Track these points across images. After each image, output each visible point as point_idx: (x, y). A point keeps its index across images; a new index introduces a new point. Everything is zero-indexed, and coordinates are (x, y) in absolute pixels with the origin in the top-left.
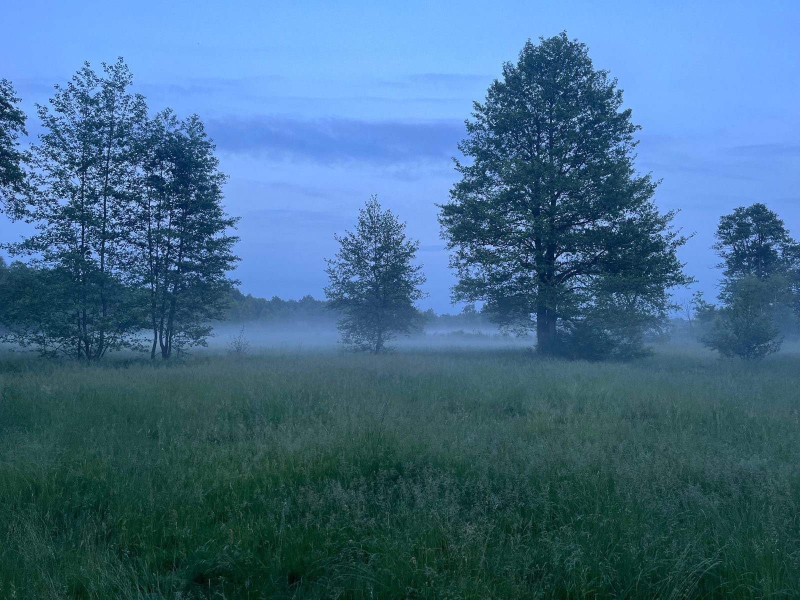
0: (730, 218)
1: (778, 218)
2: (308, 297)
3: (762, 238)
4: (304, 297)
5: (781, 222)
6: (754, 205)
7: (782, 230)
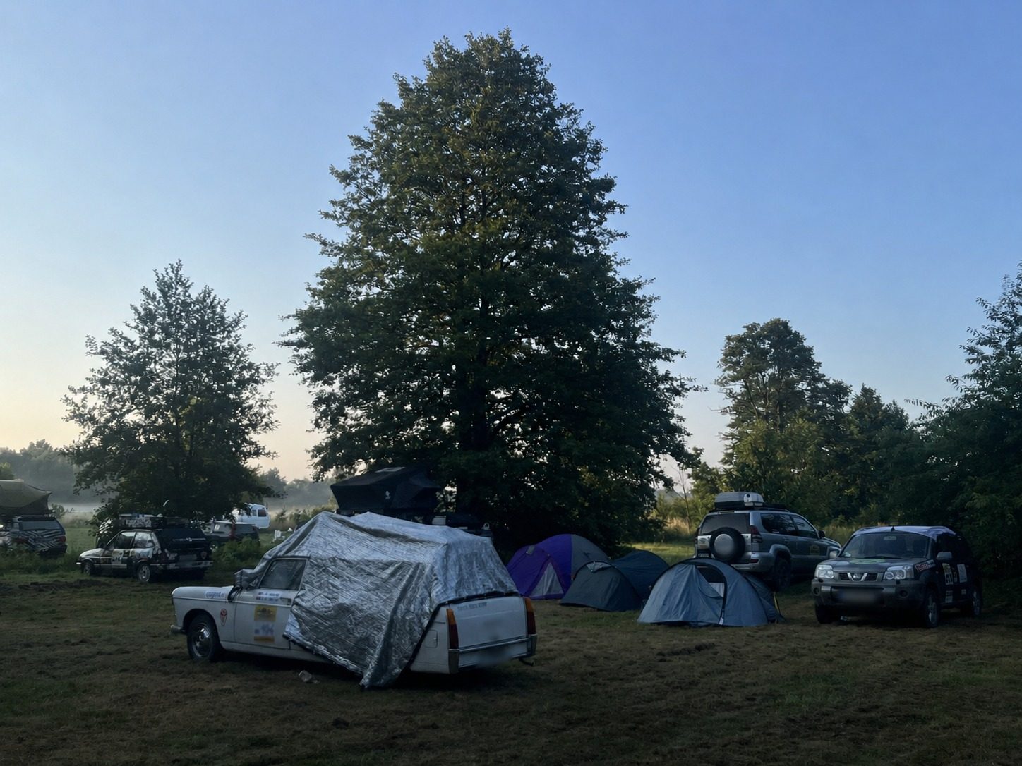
0: (740, 340)
1: (806, 344)
2: (40, 444)
3: (783, 372)
4: (32, 445)
5: (810, 350)
6: (771, 321)
7: (811, 362)
